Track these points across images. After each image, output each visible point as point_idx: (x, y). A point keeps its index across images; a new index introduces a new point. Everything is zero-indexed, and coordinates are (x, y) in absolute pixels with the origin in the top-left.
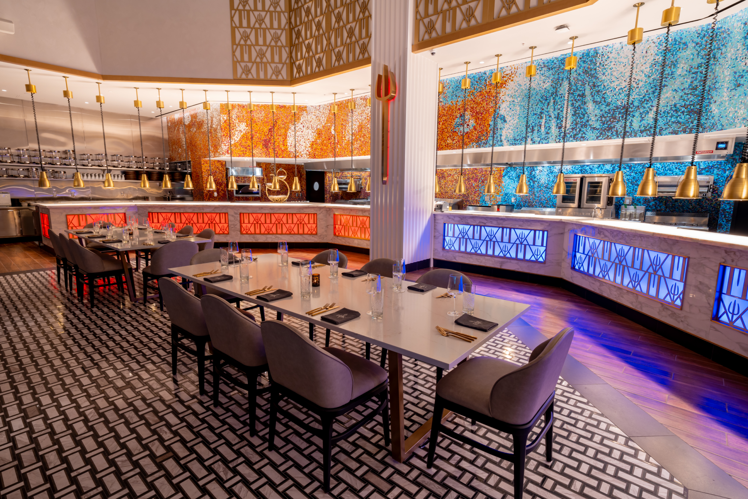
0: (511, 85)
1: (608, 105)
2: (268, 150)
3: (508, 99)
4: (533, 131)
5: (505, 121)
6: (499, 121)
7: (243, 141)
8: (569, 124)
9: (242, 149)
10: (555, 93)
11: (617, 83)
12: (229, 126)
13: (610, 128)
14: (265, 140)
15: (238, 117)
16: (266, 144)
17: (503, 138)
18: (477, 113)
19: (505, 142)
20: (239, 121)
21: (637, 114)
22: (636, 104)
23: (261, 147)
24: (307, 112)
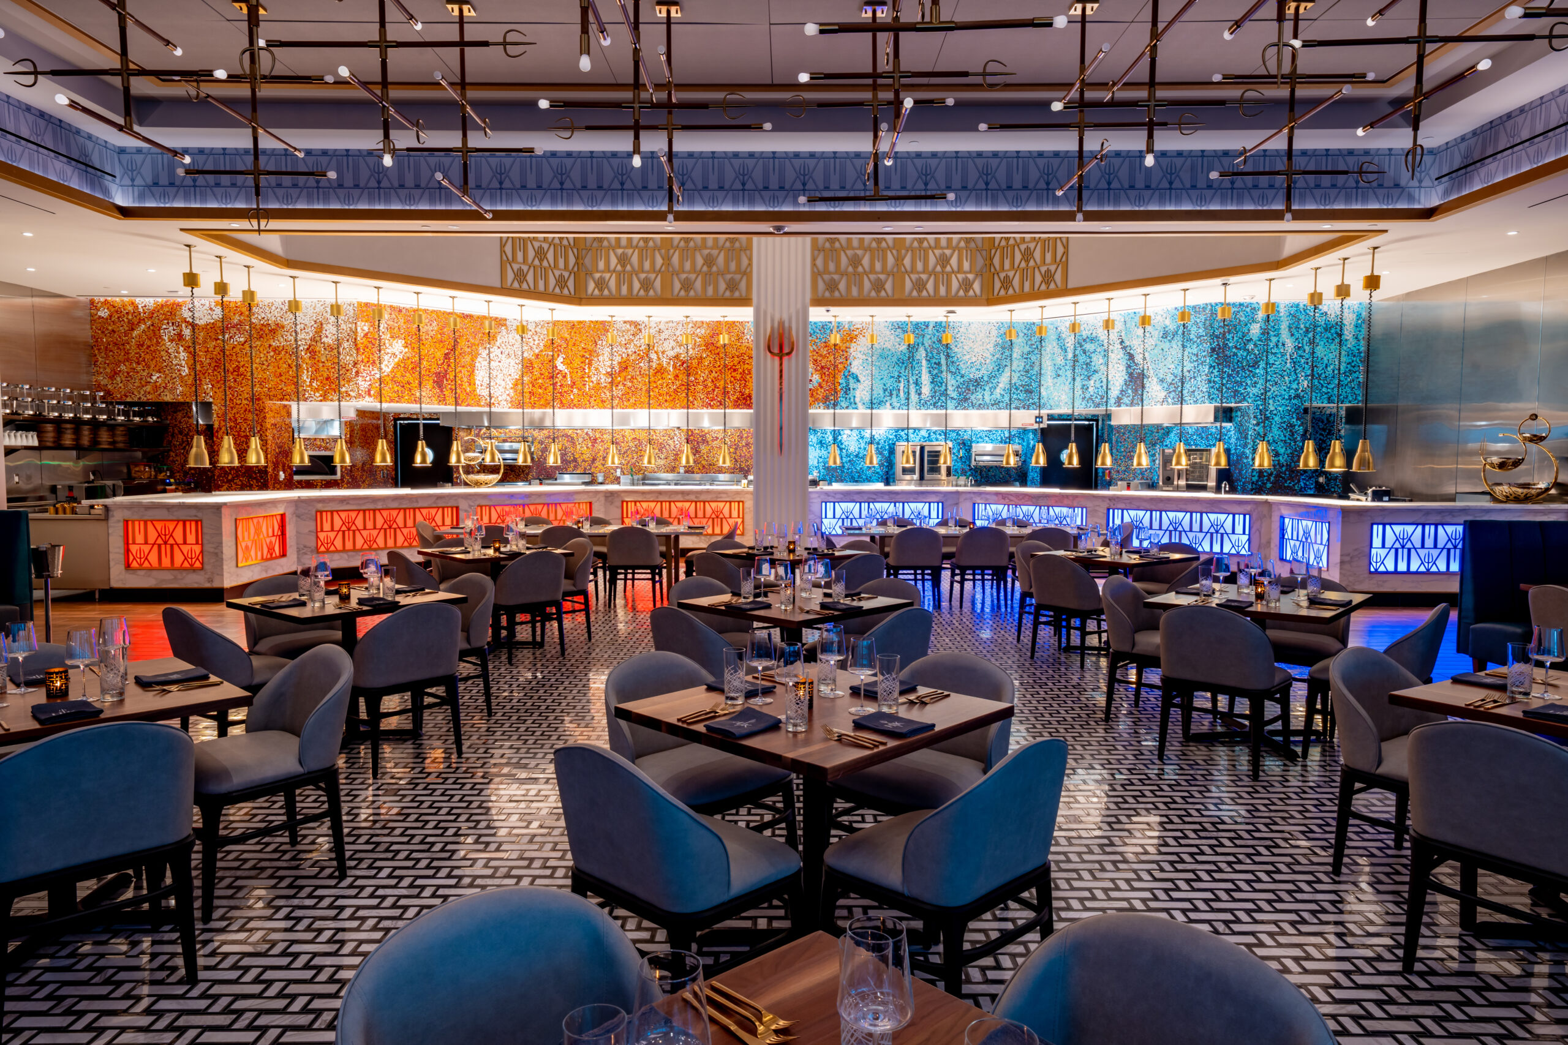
0: (861, 339)
1: (962, 376)
2: (442, 391)
3: (860, 355)
4: (891, 395)
5: (858, 381)
6: (851, 381)
7: (398, 374)
8: (926, 390)
9: (396, 388)
10: (911, 358)
11: (967, 357)
12: (373, 346)
13: (966, 400)
14: (438, 374)
15: (390, 328)
16: (440, 380)
17: (857, 400)
18: (822, 367)
19: (860, 405)
20: (392, 337)
21: (987, 388)
22: (986, 378)
23: (429, 386)
24: (507, 328)
